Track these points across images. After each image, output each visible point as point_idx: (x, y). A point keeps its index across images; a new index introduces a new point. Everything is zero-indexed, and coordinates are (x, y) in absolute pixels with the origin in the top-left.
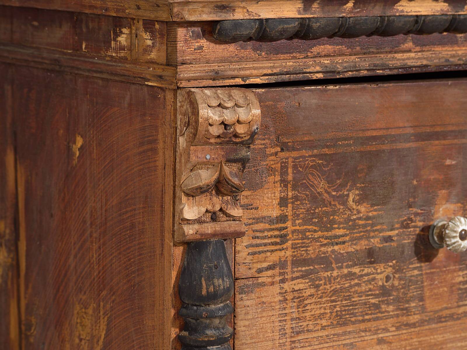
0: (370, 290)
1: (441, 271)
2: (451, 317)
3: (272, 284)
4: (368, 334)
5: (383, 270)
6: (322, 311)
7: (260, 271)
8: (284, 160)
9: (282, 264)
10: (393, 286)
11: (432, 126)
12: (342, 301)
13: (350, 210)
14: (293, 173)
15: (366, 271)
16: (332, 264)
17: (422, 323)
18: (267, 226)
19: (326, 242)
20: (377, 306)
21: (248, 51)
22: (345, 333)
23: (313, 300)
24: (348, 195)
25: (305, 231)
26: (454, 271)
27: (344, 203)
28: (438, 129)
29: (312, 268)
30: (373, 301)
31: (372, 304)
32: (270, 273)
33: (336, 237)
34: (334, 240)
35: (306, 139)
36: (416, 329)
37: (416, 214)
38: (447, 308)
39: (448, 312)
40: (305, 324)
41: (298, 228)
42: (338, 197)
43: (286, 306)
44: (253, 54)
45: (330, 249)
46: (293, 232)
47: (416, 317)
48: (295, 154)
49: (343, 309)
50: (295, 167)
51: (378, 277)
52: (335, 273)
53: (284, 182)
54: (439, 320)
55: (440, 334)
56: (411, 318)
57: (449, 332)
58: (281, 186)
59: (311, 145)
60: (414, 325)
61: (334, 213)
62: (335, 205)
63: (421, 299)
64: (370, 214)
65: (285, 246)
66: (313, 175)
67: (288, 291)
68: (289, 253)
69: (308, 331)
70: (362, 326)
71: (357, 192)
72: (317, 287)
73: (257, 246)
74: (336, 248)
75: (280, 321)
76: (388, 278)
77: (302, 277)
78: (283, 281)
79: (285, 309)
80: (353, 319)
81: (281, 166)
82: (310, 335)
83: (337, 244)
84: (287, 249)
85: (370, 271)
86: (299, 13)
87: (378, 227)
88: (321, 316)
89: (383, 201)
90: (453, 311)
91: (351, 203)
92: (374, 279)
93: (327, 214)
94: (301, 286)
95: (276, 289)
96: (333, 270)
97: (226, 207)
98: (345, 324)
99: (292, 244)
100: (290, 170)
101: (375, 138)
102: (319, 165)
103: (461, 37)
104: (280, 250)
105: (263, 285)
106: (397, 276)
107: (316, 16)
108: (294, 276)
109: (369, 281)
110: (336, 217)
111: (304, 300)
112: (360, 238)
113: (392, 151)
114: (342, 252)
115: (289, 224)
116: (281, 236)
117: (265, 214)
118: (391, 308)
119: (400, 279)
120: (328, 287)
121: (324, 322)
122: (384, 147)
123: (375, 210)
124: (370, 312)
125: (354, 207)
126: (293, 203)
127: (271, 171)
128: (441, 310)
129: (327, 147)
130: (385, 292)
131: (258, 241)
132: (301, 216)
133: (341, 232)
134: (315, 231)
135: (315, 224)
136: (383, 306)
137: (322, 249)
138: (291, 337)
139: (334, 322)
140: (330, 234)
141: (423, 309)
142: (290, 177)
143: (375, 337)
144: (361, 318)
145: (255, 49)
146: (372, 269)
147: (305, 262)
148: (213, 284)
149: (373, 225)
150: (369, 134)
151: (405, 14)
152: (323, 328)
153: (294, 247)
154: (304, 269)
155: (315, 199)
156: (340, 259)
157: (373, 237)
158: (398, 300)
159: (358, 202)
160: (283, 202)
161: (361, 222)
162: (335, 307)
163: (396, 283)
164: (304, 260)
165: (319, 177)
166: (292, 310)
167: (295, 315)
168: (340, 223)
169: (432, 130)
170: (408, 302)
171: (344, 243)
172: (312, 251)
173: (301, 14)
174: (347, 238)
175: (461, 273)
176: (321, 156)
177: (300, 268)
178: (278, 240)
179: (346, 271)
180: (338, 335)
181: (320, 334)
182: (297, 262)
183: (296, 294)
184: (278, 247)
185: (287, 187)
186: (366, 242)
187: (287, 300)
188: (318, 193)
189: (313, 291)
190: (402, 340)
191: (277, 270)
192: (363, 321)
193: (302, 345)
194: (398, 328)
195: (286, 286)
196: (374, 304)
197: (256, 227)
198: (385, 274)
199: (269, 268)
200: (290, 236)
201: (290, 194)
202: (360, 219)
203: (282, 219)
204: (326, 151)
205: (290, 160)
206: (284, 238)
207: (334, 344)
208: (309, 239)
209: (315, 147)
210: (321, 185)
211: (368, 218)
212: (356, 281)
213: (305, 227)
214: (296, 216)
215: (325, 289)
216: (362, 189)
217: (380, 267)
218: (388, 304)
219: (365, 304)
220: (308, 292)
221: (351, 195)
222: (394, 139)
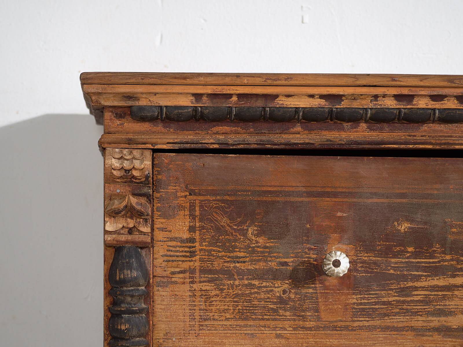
0: (269, 298)
1: (336, 293)
2: (346, 328)
3: (184, 283)
4: (267, 329)
5: (280, 285)
6: (226, 307)
7: (173, 273)
8: (192, 201)
9: (192, 271)
10: (290, 298)
11: (322, 187)
12: (243, 302)
13: (250, 240)
14: (200, 210)
15: (264, 284)
16: (234, 275)
17: (317, 328)
18: (179, 244)
19: (228, 260)
20: (275, 311)
21: (160, 127)
22: (246, 326)
23: (218, 299)
24: (247, 230)
25: (211, 250)
26: (348, 294)
27: (245, 235)
28: (329, 190)
29: (217, 276)
30: (272, 306)
31: (270, 308)
32: (181, 275)
33: (237, 257)
34: (236, 260)
35: (210, 188)
36: (313, 332)
37: (310, 249)
38: (341, 321)
39: (343, 324)
40: (211, 314)
41: (204, 247)
42: (238, 230)
43: (194, 299)
44: (163, 130)
45: (232, 265)
46: (201, 250)
47: (312, 323)
48: (201, 198)
49: (245, 308)
50: (201, 207)
51: (276, 290)
52: (237, 283)
53: (193, 216)
54: (335, 328)
55: (335, 339)
56: (307, 323)
57: (345, 339)
58: (190, 218)
59: (214, 193)
60: (310, 329)
61: (235, 241)
62: (236, 236)
63: (317, 310)
64: (268, 245)
65: (194, 259)
66: (216, 213)
67: (197, 289)
68: (197, 264)
69: (214, 319)
70: (262, 323)
71: (255, 228)
72: (222, 290)
73: (171, 256)
74: (238, 265)
75: (190, 309)
76: (284, 292)
77: (209, 281)
78: (192, 282)
79: (194, 301)
80: (254, 317)
81: (190, 205)
82: (216, 323)
83: (238, 262)
84: (195, 261)
85: (268, 284)
86: (192, 103)
87: (275, 255)
88: (225, 311)
89: (280, 237)
90: (348, 324)
91: (250, 235)
92: (272, 291)
93: (229, 240)
94: (208, 288)
95: (187, 287)
96: (235, 280)
97: (138, 226)
98: (246, 319)
99: (200, 258)
100: (197, 209)
101: (270, 192)
102: (222, 207)
103: (347, 126)
104: (190, 261)
105: (176, 283)
106: (293, 291)
107: (206, 105)
108: (201, 280)
109: (268, 292)
110: (238, 244)
111: (210, 298)
112: (259, 261)
113: (286, 203)
114: (242, 268)
115: (197, 244)
116: (190, 252)
117: (177, 235)
118: (288, 313)
119: (296, 294)
120: (231, 291)
121: (228, 316)
122: (278, 199)
123: (272, 242)
124: (269, 314)
125: (253, 238)
126: (200, 231)
127: (181, 207)
128: (336, 321)
129: (228, 195)
130: (281, 301)
131: (172, 253)
132: (207, 240)
133: (242, 254)
134: (219, 251)
135: (219, 247)
136: (281, 311)
137: (226, 264)
138: (199, 322)
139: (237, 316)
140: (232, 254)
141: (319, 318)
142: (197, 213)
143: (274, 332)
144: (261, 317)
145: (165, 127)
146: (270, 283)
147: (210, 272)
148: (123, 273)
149: (269, 253)
150: (265, 189)
151: (285, 106)
152: (227, 319)
153: (201, 260)
154: (210, 276)
155: (219, 229)
156: (241, 274)
157: (270, 261)
158: (294, 309)
159: (257, 235)
160: (192, 229)
161: (259, 249)
162: (237, 306)
163: (292, 296)
164: (210, 270)
165: (222, 215)
166: (200, 303)
167: (202, 307)
168: (241, 248)
169: (323, 190)
170: (304, 311)
171: (244, 262)
172: (217, 265)
173: (193, 104)
174: (247, 259)
175: (354, 296)
176: (223, 201)
177: (206, 275)
178: (188, 254)
179: (246, 282)
180: (240, 326)
181: (225, 323)
182: (203, 271)
183: (203, 293)
184: (188, 259)
185: (195, 219)
186: (264, 264)
187: (196, 296)
188: (222, 226)
189: (218, 292)
190: (299, 338)
191: (187, 275)
192: (263, 319)
193: (209, 328)
194: (294, 329)
195: (195, 286)
196: (272, 309)
197: (170, 243)
198: (282, 288)
199: (181, 272)
200: (198, 252)
201: (198, 224)
202: (258, 247)
203: (192, 240)
204: (228, 198)
205: (197, 202)
206: (193, 254)
207: (237, 332)
208: (214, 256)
209: (218, 195)
210: (224, 221)
211: (266, 247)
212: (256, 290)
213: (211, 248)
214: (202, 240)
215: (228, 292)
216: (260, 226)
217: (278, 283)
218: (285, 310)
219: (264, 307)
220: (214, 293)
221: (250, 229)
222: (288, 194)
